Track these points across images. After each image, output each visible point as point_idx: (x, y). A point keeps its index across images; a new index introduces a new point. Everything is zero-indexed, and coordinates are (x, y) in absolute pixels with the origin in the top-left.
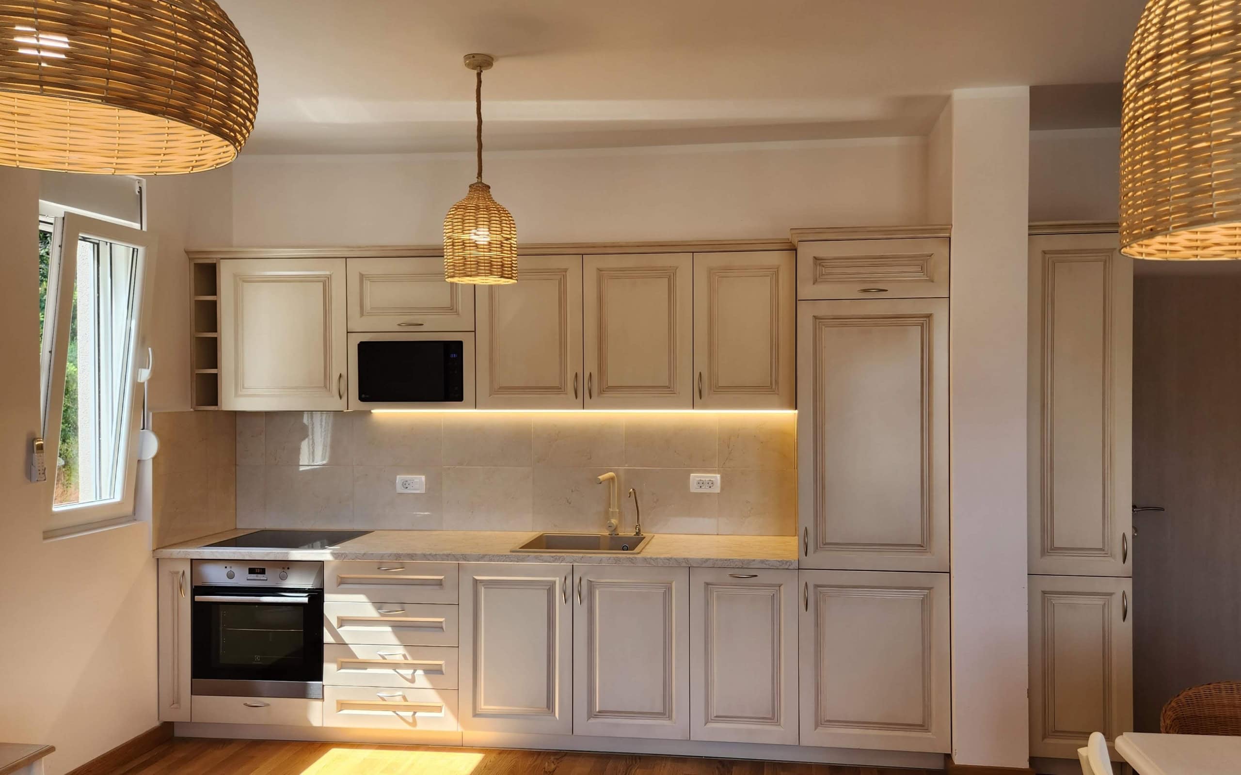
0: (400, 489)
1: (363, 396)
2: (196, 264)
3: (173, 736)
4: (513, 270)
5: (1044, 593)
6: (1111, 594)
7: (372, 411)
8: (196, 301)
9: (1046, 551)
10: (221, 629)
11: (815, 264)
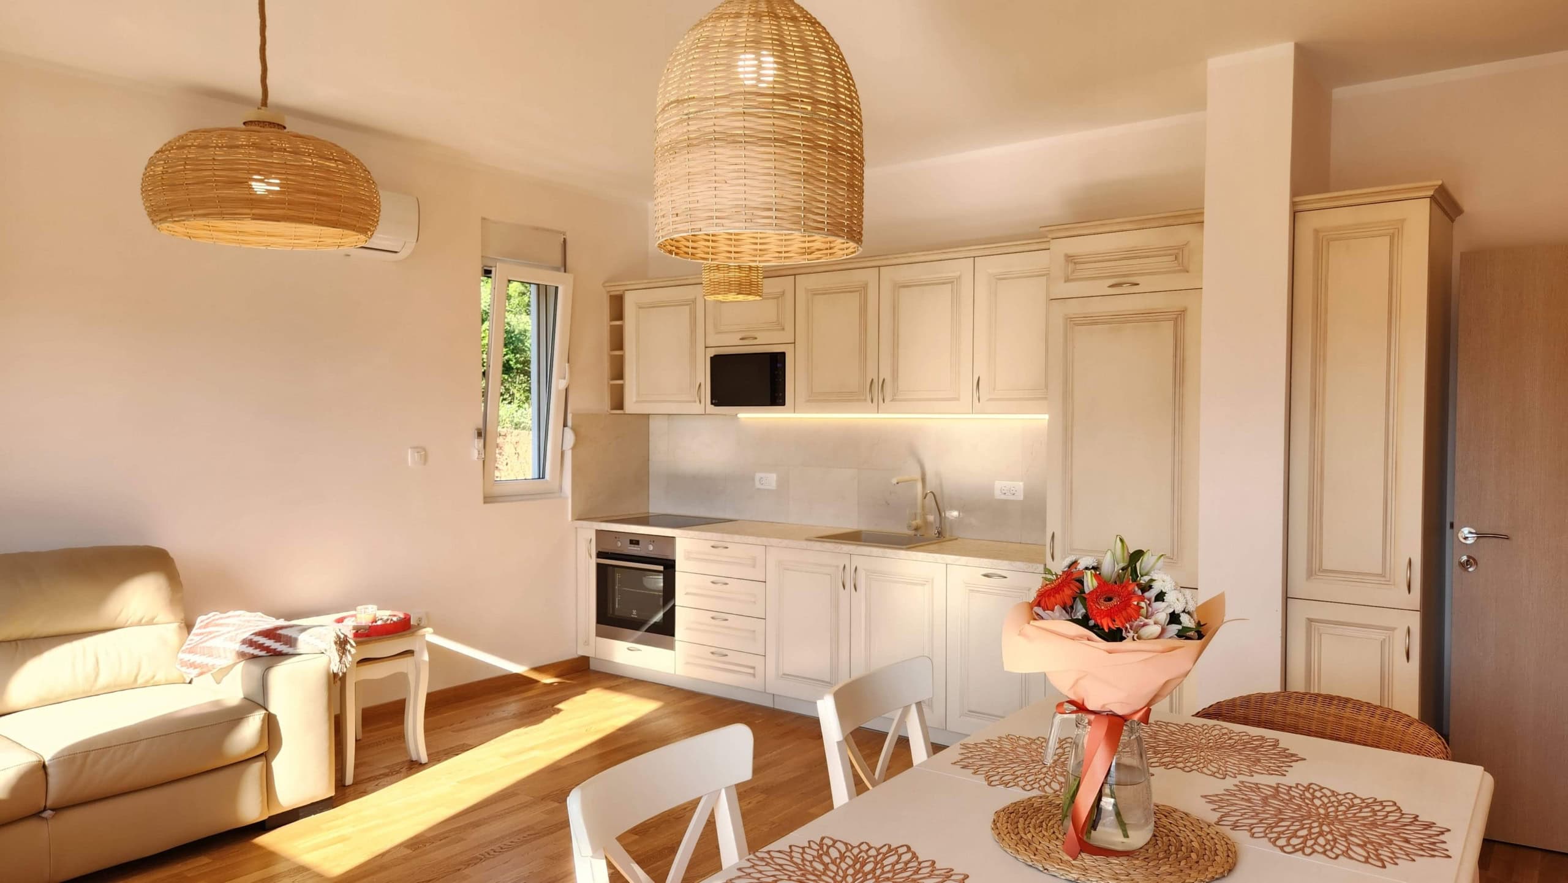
0: (758, 485)
1: (714, 401)
2: (610, 296)
3: (589, 668)
4: (758, 287)
5: (1310, 621)
6: (1393, 629)
7: (739, 416)
8: (611, 326)
9: (1314, 573)
10: (616, 587)
11: (1067, 261)
